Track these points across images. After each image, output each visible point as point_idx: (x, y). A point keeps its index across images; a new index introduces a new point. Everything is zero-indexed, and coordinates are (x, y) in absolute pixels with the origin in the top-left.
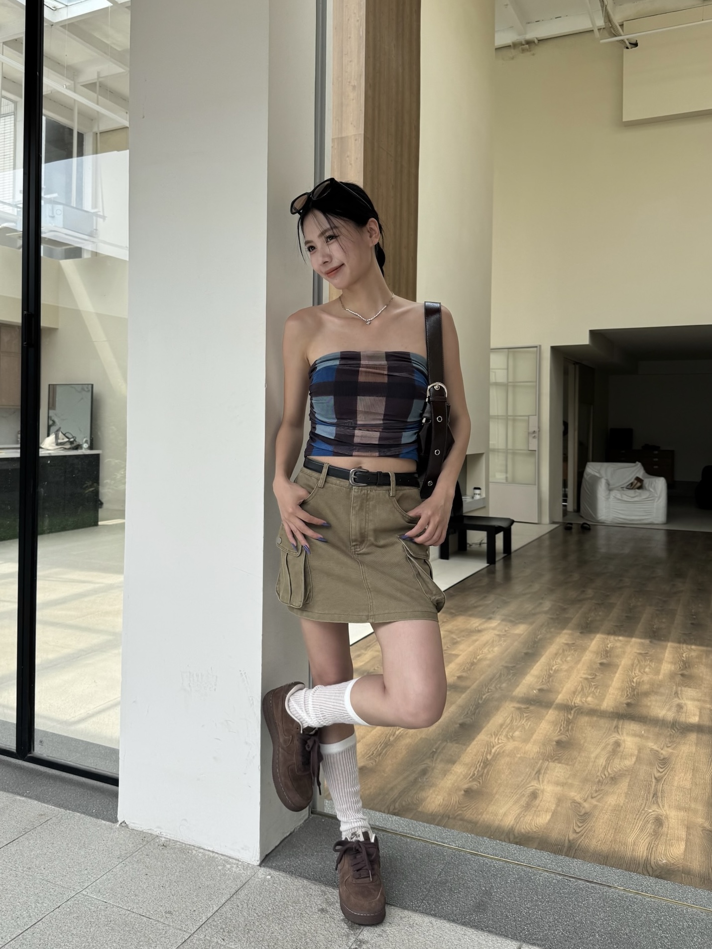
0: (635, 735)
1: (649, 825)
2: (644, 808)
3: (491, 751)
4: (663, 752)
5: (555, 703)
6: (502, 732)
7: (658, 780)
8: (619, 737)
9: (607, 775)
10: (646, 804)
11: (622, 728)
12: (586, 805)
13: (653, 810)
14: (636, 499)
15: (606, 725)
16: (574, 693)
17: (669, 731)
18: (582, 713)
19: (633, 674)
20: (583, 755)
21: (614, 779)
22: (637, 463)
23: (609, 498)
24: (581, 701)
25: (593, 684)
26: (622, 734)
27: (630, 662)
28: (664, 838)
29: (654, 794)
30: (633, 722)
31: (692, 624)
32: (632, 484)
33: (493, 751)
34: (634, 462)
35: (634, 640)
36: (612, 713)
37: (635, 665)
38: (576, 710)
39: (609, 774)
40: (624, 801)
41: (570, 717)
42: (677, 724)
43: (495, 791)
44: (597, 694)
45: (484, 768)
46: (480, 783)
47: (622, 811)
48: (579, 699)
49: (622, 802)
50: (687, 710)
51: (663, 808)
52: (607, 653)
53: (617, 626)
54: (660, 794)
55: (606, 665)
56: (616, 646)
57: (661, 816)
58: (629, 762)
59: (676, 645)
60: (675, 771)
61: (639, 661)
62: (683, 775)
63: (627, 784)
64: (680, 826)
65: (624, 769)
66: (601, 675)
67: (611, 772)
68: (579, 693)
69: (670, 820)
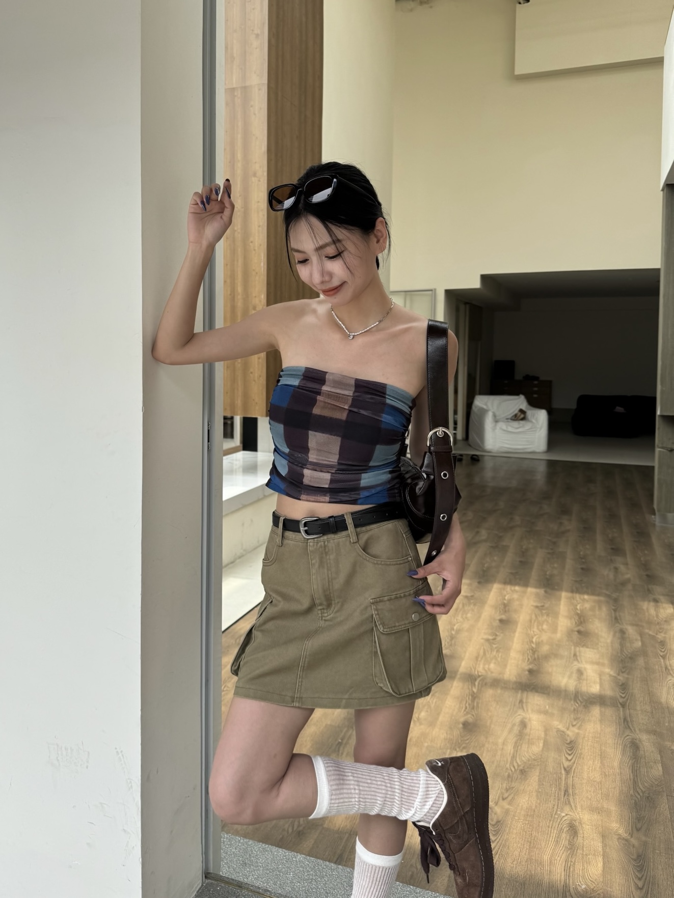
0: (540, 711)
1: (564, 835)
2: (557, 810)
4: (570, 733)
5: (459, 673)
7: (568, 771)
8: (524, 715)
9: (516, 768)
10: (558, 806)
11: (526, 702)
12: (498, 810)
13: (566, 814)
14: (520, 430)
15: (511, 699)
16: (477, 658)
17: (572, 705)
18: (486, 684)
19: (532, 632)
20: (491, 741)
21: (523, 771)
22: (521, 395)
23: (496, 429)
24: (484, 669)
25: (494, 646)
26: (527, 710)
27: (528, 618)
28: (580, 852)
29: (565, 791)
30: (537, 694)
31: (582, 569)
32: (516, 415)
34: (518, 394)
35: (529, 589)
36: (516, 683)
37: (533, 622)
38: (480, 681)
39: (518, 766)
40: (536, 802)
41: (475, 690)
42: (579, 695)
44: (499, 659)
47: (535, 816)
48: (481, 666)
49: (534, 803)
50: (587, 676)
51: (576, 809)
52: (505, 607)
53: (512, 574)
54: (570, 791)
55: (505, 623)
56: (513, 598)
57: (575, 821)
58: (537, 748)
59: (570, 595)
60: (583, 759)
61: (536, 616)
62: (591, 763)
63: (537, 778)
64: (595, 835)
65: (533, 757)
66: (502, 635)
67: (520, 763)
68: (482, 659)
69: (584, 826)
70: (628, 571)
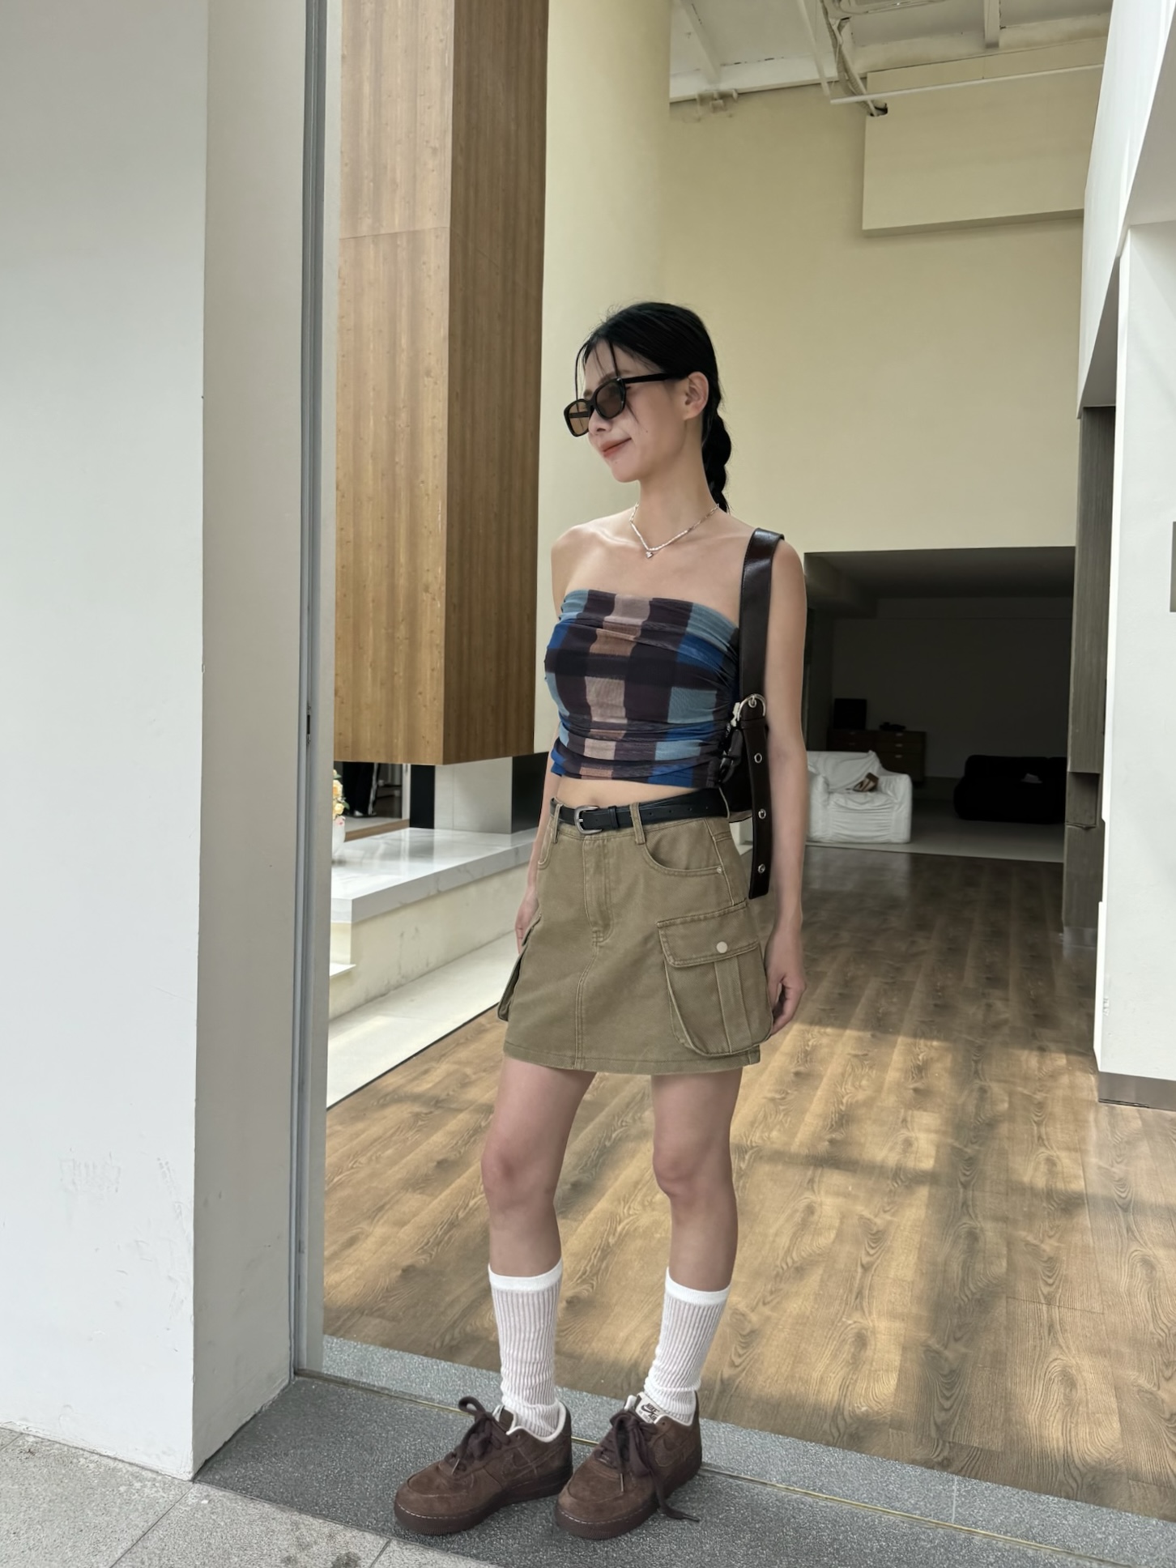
0: (837, 1194)
1: (847, 1347)
2: (841, 1317)
3: (616, 1228)
4: (878, 1221)
6: (636, 1196)
7: (866, 1268)
8: (813, 1198)
9: (790, 1265)
10: (844, 1311)
11: (819, 1182)
12: (754, 1318)
13: (854, 1321)
14: (867, 806)
15: (797, 1178)
16: (752, 1124)
17: (888, 1185)
18: (761, 1158)
19: (843, 1090)
20: (757, 1231)
21: (800, 1269)
22: (870, 752)
23: (828, 804)
24: (761, 1137)
25: (782, 1108)
26: (819, 1193)
27: (840, 1070)
28: (866, 1367)
29: (858, 1293)
30: (837, 1171)
31: (936, 1005)
32: (861, 783)
33: (619, 1229)
34: (865, 750)
35: (849, 1033)
36: (807, 1156)
37: (846, 1076)
38: (753, 1153)
39: (794, 1262)
40: (813, 1307)
41: (743, 1165)
42: (902, 1173)
43: (614, 1301)
44: (786, 1125)
45: (602, 1260)
46: (592, 1287)
47: (808, 1325)
48: (758, 1135)
49: (809, 1309)
50: (918, 1148)
51: (870, 1316)
52: (807, 1055)
53: (824, 1010)
54: (866, 1292)
55: (803, 1077)
56: (821, 1044)
57: (866, 1330)
58: (826, 1239)
59: (910, 1040)
60: (893, 1253)
61: (853, 1069)
62: (903, 1258)
63: (819, 1278)
64: (893, 1346)
65: (818, 1252)
66: (796, 1093)
67: (796, 1259)
68: (760, 1124)
69: (878, 1336)
70: (1008, 1008)
